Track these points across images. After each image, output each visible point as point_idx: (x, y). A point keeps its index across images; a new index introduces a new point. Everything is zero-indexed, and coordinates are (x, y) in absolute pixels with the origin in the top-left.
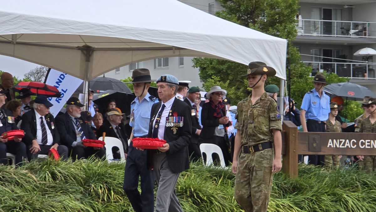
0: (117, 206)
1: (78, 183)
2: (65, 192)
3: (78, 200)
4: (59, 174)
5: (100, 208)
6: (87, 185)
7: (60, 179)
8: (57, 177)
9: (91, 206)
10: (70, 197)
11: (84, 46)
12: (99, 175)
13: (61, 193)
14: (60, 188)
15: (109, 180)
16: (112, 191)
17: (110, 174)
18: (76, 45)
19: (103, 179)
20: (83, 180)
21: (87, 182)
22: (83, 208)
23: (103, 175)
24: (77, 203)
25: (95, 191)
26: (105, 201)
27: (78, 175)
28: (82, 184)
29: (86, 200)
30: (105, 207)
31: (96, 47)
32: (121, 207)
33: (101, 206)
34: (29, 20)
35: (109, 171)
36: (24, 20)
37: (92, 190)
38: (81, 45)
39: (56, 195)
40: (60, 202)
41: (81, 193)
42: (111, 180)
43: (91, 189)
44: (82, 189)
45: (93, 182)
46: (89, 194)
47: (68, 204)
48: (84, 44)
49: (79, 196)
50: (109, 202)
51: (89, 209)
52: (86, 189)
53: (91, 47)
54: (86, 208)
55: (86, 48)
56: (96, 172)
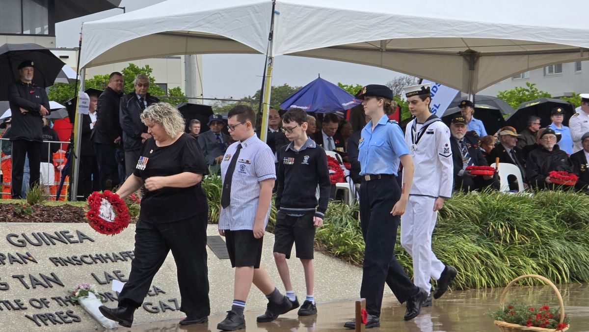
0: (522, 249)
1: (473, 221)
2: (458, 232)
3: (474, 242)
4: (449, 211)
5: (502, 252)
6: (484, 222)
7: (450, 216)
8: (447, 214)
9: (490, 248)
10: (464, 238)
11: (466, 51)
12: (498, 210)
13: (453, 233)
14: (451, 227)
15: (511, 217)
16: (516, 231)
17: (512, 209)
18: (458, 50)
19: (504, 215)
20: (479, 218)
21: (484, 219)
22: (481, 251)
23: (503, 210)
24: (473, 245)
25: (494, 230)
26: (507, 242)
27: (473, 211)
28: (478, 222)
29: (484, 241)
30: (508, 250)
31: (482, 52)
32: (528, 251)
33: (503, 249)
34: (404, 22)
35: (511, 206)
36: (397, 21)
37: (490, 230)
38: (464, 50)
39: (447, 236)
40: (452, 244)
41: (478, 233)
42: (513, 217)
43: (490, 228)
44: (478, 228)
45: (492, 219)
46: (487, 235)
47: (462, 246)
48: (467, 49)
49: (475, 237)
50: (513, 244)
51: (488, 252)
52: (483, 229)
53: (476, 52)
54: (484, 251)
55: (470, 54)
56: (494, 208)
